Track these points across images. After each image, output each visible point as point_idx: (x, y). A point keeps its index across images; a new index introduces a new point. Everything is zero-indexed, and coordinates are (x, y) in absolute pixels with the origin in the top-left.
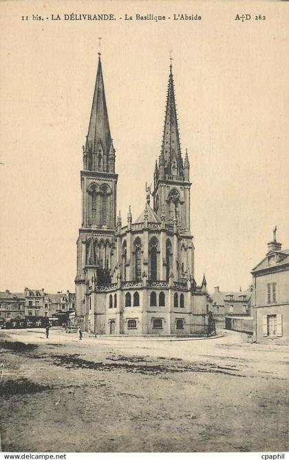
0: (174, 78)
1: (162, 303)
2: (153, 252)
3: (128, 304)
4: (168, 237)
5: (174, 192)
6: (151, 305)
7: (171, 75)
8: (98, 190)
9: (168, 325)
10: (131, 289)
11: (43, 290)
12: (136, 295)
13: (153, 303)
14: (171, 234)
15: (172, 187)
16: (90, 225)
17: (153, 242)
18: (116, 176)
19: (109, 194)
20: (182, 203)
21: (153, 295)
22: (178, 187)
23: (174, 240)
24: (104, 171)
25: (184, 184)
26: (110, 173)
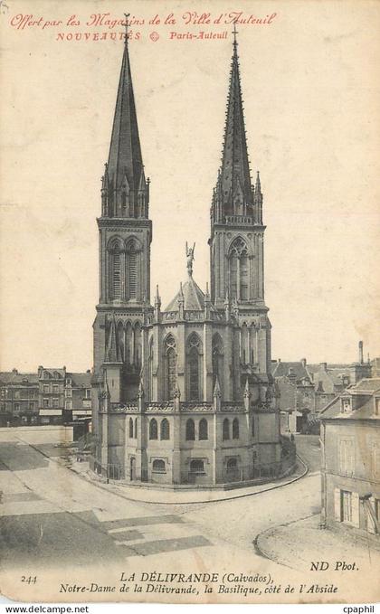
0: (239, 61)
1: (204, 436)
2: (193, 356)
3: (154, 436)
4: (215, 330)
5: (238, 242)
6: (187, 439)
7: (235, 58)
8: (122, 246)
9: (212, 468)
10: (157, 414)
11: (65, 368)
12: (165, 423)
13: (190, 436)
14: (221, 325)
15: (235, 234)
16: (112, 299)
17: (193, 340)
18: (150, 224)
19: (138, 252)
20: (251, 258)
21: (190, 424)
22: (244, 235)
23: (225, 334)
24: (131, 216)
25: (254, 228)
26: (140, 218)
